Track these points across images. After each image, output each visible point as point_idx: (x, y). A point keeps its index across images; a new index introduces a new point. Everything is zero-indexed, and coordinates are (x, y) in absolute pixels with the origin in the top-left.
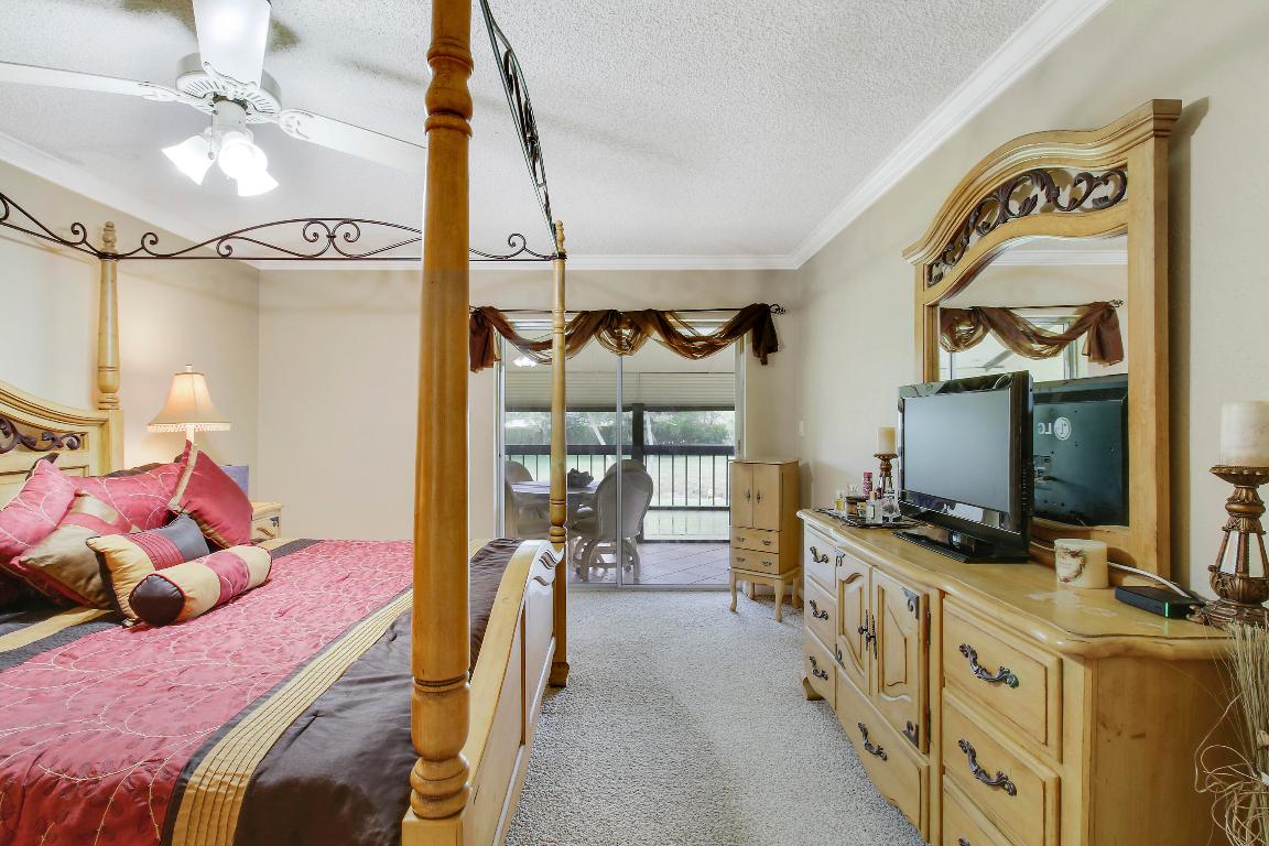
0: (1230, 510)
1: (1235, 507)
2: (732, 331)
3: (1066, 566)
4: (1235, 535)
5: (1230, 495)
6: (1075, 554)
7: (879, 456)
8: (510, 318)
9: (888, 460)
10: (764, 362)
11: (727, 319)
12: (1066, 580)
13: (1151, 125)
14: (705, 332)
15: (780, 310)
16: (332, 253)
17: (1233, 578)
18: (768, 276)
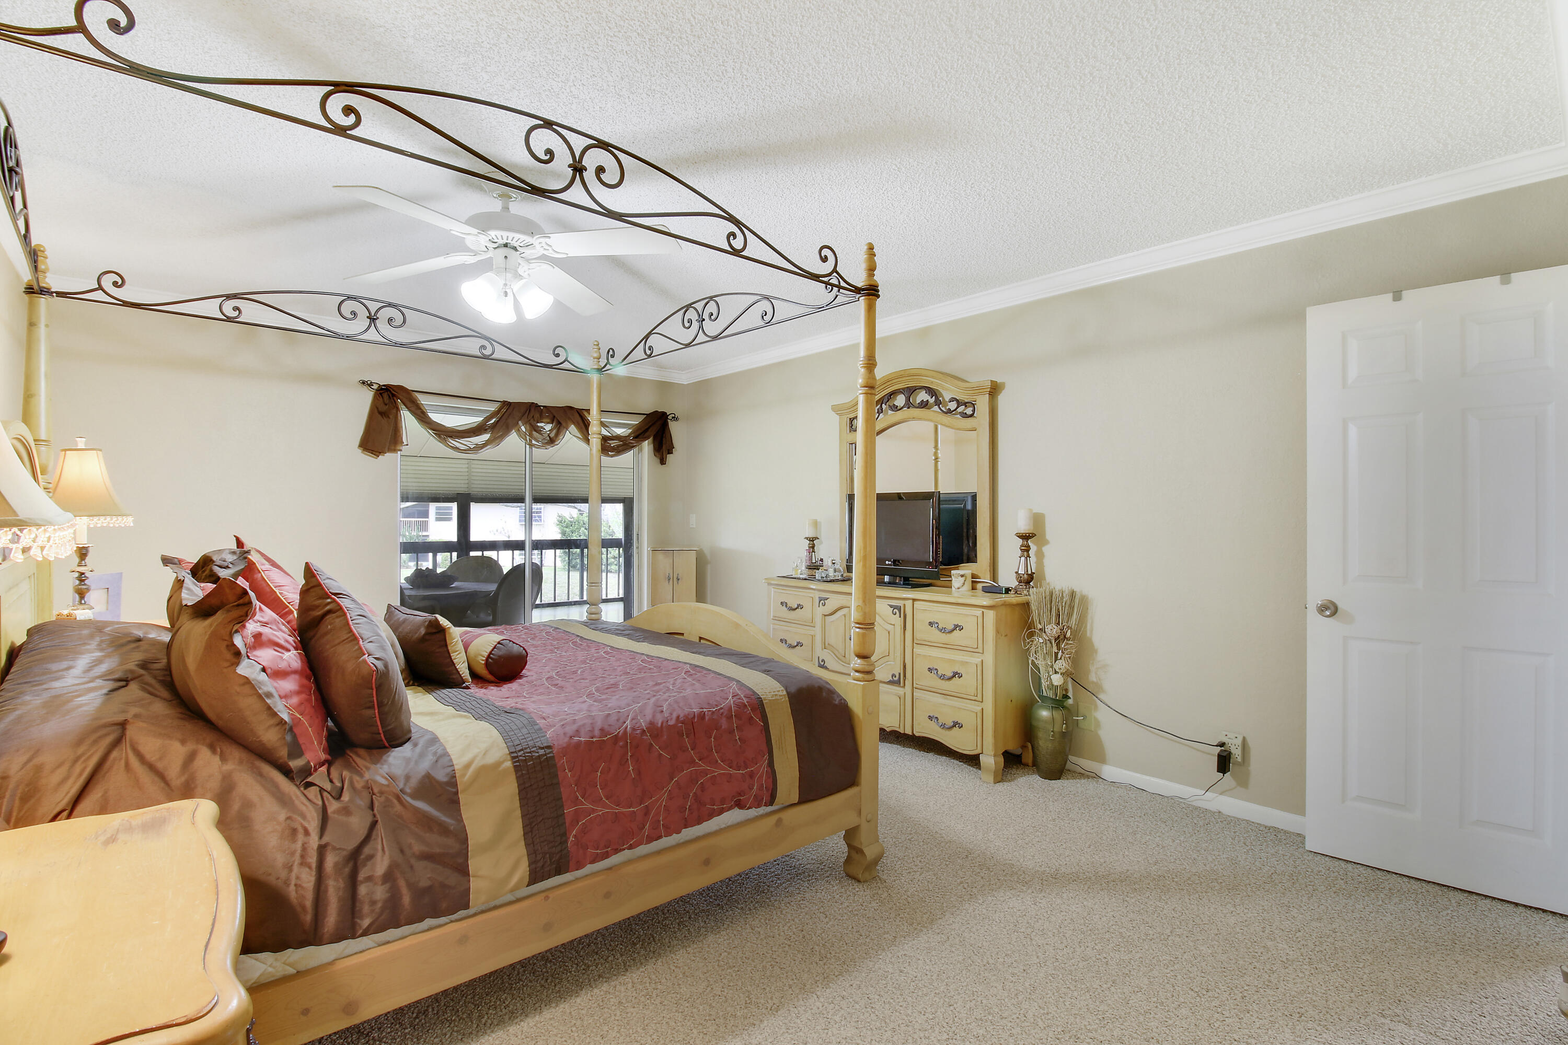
0: (1021, 550)
1: (1023, 548)
2: (639, 435)
3: (956, 582)
4: (1023, 559)
5: (1021, 544)
6: (962, 576)
7: (807, 538)
8: (424, 400)
9: (813, 541)
10: (663, 462)
11: (635, 421)
12: (959, 588)
13: (989, 390)
14: (619, 431)
15: (675, 419)
16: (372, 335)
17: (1024, 575)
18: (664, 387)
